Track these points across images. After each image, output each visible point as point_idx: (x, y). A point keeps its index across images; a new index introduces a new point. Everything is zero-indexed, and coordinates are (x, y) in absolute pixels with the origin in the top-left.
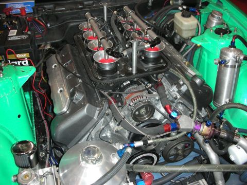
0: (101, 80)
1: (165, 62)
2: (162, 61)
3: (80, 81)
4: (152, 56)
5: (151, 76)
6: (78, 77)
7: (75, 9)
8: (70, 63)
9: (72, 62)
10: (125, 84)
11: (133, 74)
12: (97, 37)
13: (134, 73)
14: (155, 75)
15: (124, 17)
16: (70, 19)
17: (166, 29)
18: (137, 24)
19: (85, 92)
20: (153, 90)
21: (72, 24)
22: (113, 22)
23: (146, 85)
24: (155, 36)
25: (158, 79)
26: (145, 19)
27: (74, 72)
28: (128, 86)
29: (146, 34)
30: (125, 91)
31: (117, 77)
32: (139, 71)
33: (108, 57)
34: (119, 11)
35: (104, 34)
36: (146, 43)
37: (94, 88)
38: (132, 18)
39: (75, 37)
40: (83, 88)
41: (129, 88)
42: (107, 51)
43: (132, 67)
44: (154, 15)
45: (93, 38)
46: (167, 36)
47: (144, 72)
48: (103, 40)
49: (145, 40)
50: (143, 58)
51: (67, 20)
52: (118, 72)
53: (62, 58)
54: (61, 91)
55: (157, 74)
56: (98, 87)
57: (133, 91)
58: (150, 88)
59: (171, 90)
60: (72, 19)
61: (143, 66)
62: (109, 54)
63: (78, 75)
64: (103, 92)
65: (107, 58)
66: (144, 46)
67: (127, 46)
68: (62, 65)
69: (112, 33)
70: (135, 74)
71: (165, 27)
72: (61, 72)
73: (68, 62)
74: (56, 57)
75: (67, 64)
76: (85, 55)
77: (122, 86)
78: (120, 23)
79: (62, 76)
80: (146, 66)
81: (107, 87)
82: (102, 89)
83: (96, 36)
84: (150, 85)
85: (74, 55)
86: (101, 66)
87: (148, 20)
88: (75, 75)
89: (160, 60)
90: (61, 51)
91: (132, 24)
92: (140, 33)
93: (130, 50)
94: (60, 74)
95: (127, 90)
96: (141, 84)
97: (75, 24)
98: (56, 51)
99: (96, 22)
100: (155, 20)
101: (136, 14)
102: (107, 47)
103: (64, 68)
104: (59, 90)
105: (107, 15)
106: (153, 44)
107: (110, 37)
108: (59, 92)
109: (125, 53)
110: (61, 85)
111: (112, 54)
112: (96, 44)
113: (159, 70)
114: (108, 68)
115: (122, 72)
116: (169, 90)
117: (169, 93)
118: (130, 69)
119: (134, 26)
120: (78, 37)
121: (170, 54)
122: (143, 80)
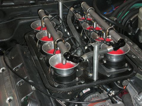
0: (58, 87)
1: (130, 66)
2: (126, 65)
3: (33, 88)
4: (114, 60)
5: (115, 83)
6: (31, 84)
7: (26, 4)
8: (22, 66)
9: (23, 65)
10: (84, 91)
11: (93, 80)
12: (52, 38)
13: (95, 79)
14: (119, 82)
15: (82, 14)
16: (19, 16)
17: (129, 26)
18: (97, 23)
19: (39, 102)
20: (117, 99)
21: (22, 22)
22: (69, 20)
23: (109, 93)
24: (118, 38)
25: (122, 86)
26: (105, 15)
27: (25, 78)
28: (88, 93)
29: (108, 35)
30: (85, 100)
31: (75, 85)
32: (101, 76)
33: (66, 62)
34: (76, 7)
35: (60, 35)
36: (109, 45)
37: (49, 96)
38: (91, 16)
39: (26, 36)
40: (36, 97)
41: (89, 97)
42: (65, 56)
43: (92, 72)
44: (114, 10)
45: (47, 39)
46: (130, 34)
47: (107, 78)
48: (60, 43)
49: (107, 42)
50: (105, 62)
51: (16, 17)
52: (77, 79)
53: (11, 61)
54: (10, 100)
55: (122, 81)
56: (54, 96)
57: (94, 100)
58: (114, 96)
59: (139, 99)
60: (23, 15)
61: (104, 71)
62: (67, 59)
63: (30, 81)
64: (59, 101)
65: (64, 63)
66: (106, 48)
67: (86, 48)
68: (11, 70)
69: (68, 33)
70: (97, 80)
71: (128, 24)
72: (10, 78)
73: (19, 66)
74: (4, 59)
75: (18, 68)
76: (38, 58)
77: (81, 94)
78: (78, 21)
79: (11, 82)
80: (108, 71)
81: (64, 96)
82: (59, 98)
83: (51, 36)
84: (113, 93)
85: (25, 57)
86: (58, 72)
87: (108, 16)
88: (26, 81)
89: (125, 64)
90: (10, 53)
91: (91, 23)
92: (100, 34)
93: (90, 54)
94: (9, 80)
95: (87, 99)
96: (102, 92)
97: (25, 21)
98: (4, 52)
99: (51, 20)
100: (116, 16)
101: (96, 11)
102: (65, 51)
103: (14, 72)
104: (8, 99)
105: (63, 12)
106: (117, 46)
107: (68, 39)
108: (7, 102)
109: (85, 58)
110: (11, 92)
111: (71, 59)
112: (51, 46)
113: (123, 75)
114: (65, 74)
115: (81, 78)
116: (136, 99)
117: (137, 103)
118: (91, 75)
119: (93, 25)
120: (29, 37)
121: (135, 55)
122: (105, 86)
